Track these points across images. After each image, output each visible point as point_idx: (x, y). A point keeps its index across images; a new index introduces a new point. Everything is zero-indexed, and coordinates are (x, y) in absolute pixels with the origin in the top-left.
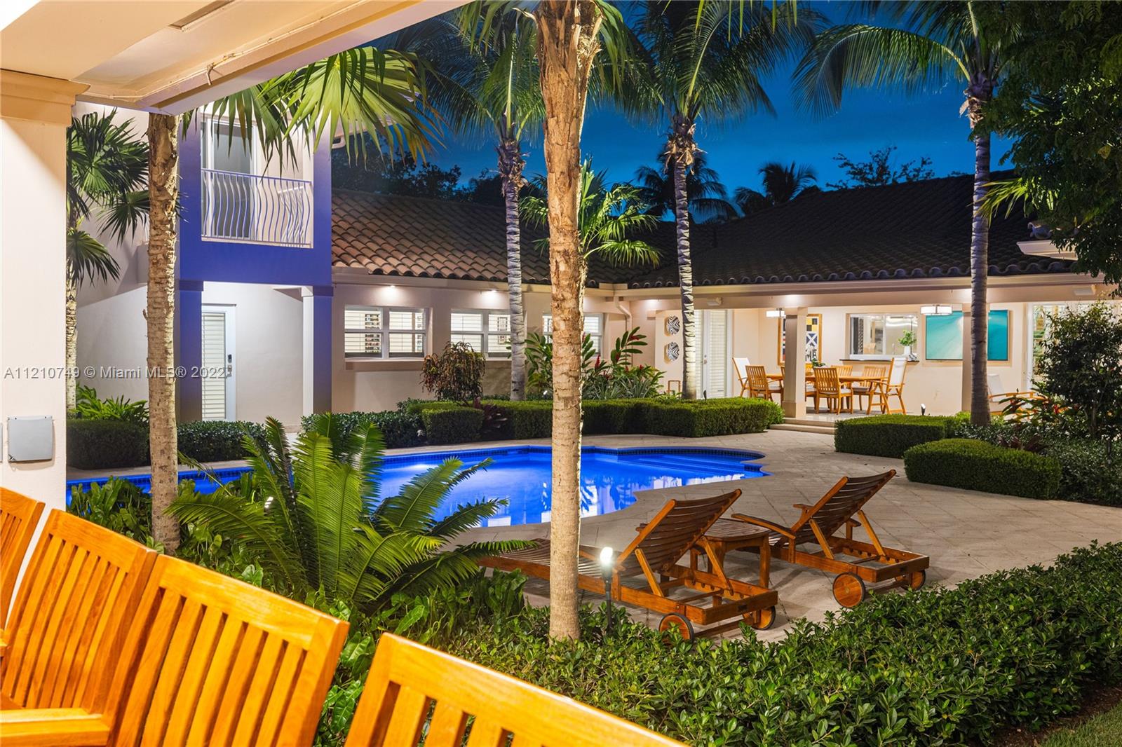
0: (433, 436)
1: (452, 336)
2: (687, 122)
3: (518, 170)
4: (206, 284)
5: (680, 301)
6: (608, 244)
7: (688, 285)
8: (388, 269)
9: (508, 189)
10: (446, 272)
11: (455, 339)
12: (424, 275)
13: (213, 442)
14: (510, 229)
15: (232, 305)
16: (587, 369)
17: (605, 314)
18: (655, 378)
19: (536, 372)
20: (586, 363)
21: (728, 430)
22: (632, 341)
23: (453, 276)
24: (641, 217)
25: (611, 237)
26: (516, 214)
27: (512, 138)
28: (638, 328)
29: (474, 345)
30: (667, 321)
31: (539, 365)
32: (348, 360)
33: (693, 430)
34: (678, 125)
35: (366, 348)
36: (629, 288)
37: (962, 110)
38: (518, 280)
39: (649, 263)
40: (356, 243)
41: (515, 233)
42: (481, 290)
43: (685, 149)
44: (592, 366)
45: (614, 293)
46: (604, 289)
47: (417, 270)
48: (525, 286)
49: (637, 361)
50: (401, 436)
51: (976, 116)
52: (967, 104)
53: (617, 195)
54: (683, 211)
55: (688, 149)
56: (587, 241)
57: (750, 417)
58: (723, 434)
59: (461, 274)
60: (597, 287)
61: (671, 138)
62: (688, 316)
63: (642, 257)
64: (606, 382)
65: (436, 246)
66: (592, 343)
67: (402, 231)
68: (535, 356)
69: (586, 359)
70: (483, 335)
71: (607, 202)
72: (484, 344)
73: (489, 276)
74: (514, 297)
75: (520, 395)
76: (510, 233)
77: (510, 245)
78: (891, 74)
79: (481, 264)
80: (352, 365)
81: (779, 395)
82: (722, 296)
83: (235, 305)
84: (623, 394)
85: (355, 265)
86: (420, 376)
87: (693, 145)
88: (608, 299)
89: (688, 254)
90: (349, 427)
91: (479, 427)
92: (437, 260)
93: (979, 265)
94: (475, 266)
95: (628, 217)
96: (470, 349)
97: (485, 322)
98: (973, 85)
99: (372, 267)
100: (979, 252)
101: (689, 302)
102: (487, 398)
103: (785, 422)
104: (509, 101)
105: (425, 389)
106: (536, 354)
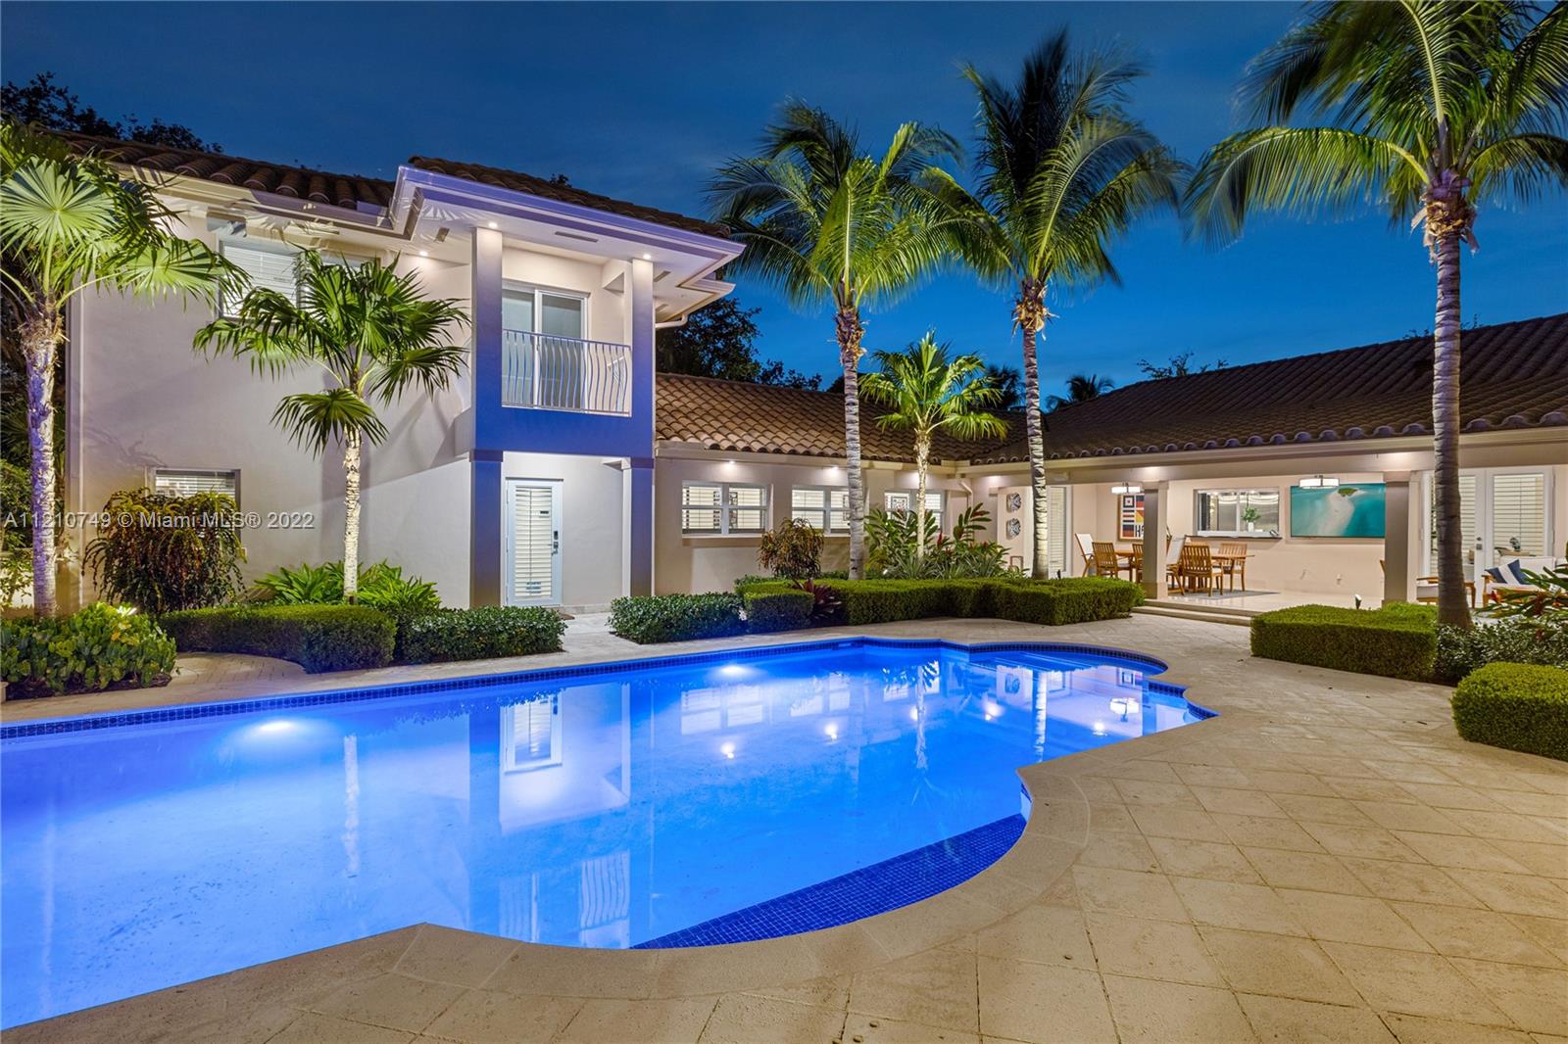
0: (755, 624)
1: (794, 513)
2: (1037, 285)
3: (857, 338)
4: (506, 454)
5: (1030, 476)
6: (951, 419)
7: (1039, 457)
8: (725, 444)
9: (847, 359)
10: (787, 448)
11: (795, 515)
12: (763, 450)
13: (483, 635)
14: (848, 400)
15: (559, 480)
16: (929, 545)
17: (946, 492)
18: (1000, 555)
19: (877, 548)
20: (929, 538)
21: (1091, 617)
22: (977, 516)
23: (793, 452)
24: (986, 391)
25: (953, 411)
26: (855, 384)
27: (851, 304)
28: (982, 504)
29: (815, 521)
30: (1008, 497)
31: (881, 542)
32: (686, 536)
33: (1052, 616)
34: (1026, 288)
35: (715, 525)
36: (972, 464)
37: (1415, 222)
38: (857, 454)
39: (995, 438)
40: (698, 421)
41: (854, 404)
42: (823, 467)
43: (1035, 313)
44: (935, 542)
45: (956, 470)
46: (946, 466)
47: (756, 446)
48: (866, 463)
49: (980, 538)
50: (718, 624)
51: (1438, 227)
52: (1424, 212)
53: (961, 366)
54: (1033, 380)
55: (1038, 313)
56: (930, 416)
57: (1114, 601)
58: (1086, 621)
59: (801, 450)
60: (939, 464)
61: (1019, 303)
62: (1039, 490)
63: (988, 430)
64: (949, 559)
65: (780, 425)
66: (934, 519)
67: (749, 412)
68: (877, 533)
69: (929, 535)
70: (825, 512)
71: (950, 374)
72: (826, 520)
73: (830, 452)
74: (853, 471)
75: (858, 574)
76: (848, 404)
77: (848, 417)
78: (1310, 189)
79: (821, 441)
80: (690, 540)
81: (1128, 572)
82: (1070, 471)
83: (562, 480)
84: (968, 573)
85: (692, 440)
86: (759, 553)
87: (1044, 310)
88: (950, 476)
89: (1038, 425)
90: (656, 614)
91: (809, 614)
92: (778, 437)
93: (1446, 418)
94: (817, 443)
95: (973, 391)
96: (807, 525)
97: (828, 499)
98: (1434, 187)
99: (709, 442)
100: (1447, 400)
101: (1040, 475)
102: (826, 576)
103: (1147, 604)
104: (847, 265)
105: (762, 566)
106: (878, 530)
